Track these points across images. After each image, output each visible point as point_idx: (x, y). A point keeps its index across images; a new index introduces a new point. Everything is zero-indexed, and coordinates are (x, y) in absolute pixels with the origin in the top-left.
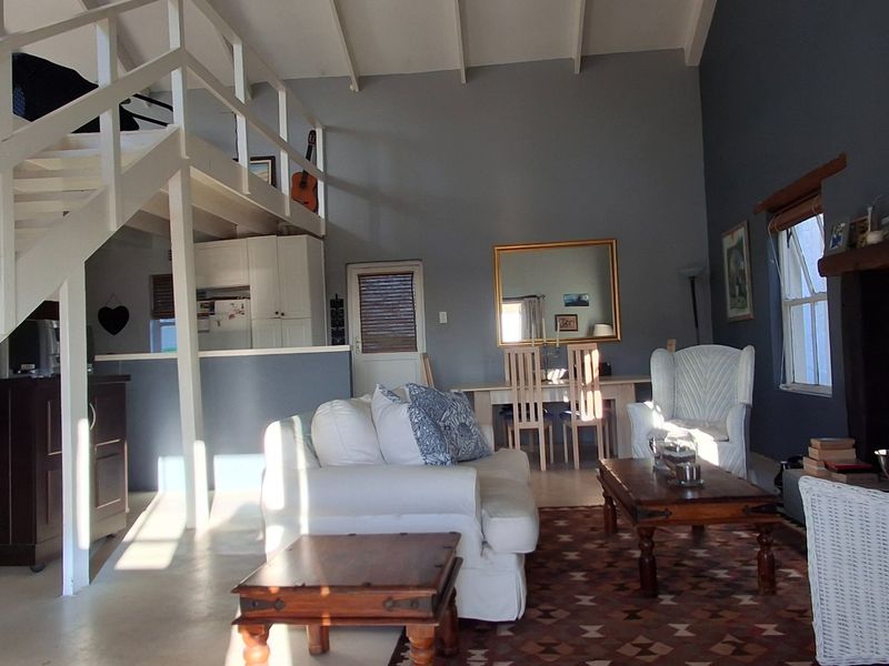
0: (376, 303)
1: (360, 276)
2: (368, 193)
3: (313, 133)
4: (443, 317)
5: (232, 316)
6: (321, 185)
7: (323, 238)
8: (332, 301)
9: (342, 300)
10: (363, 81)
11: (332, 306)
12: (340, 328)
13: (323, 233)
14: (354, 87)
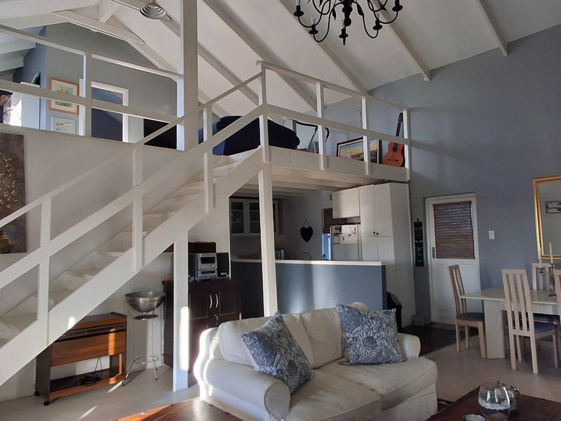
0: (446, 224)
1: (435, 206)
2: (436, 149)
3: (401, 115)
4: (492, 235)
5: (350, 235)
6: (406, 147)
7: (409, 182)
8: (415, 223)
9: (421, 223)
10: (432, 74)
11: (415, 226)
12: (420, 242)
13: (408, 179)
14: (426, 79)
